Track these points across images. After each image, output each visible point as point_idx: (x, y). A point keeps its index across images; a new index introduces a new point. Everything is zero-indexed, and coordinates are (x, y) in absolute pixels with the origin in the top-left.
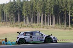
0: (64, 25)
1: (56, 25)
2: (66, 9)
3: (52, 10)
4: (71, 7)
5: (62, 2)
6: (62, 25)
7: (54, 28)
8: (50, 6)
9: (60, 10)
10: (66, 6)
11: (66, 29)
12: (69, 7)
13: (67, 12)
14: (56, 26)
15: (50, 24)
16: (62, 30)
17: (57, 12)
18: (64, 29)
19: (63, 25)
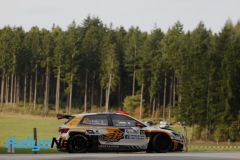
0: (42, 103)
1: (21, 103)
2: (50, 62)
3: (14, 62)
4: (64, 57)
5: (41, 43)
6: (37, 103)
7: (17, 111)
8: (7, 52)
9: (35, 64)
10: (51, 54)
11: (47, 114)
12: (58, 55)
13: (52, 68)
14: (21, 106)
15: (4, 101)
16: (37, 118)
17: (27, 68)
18: (44, 115)
19: (40, 106)
